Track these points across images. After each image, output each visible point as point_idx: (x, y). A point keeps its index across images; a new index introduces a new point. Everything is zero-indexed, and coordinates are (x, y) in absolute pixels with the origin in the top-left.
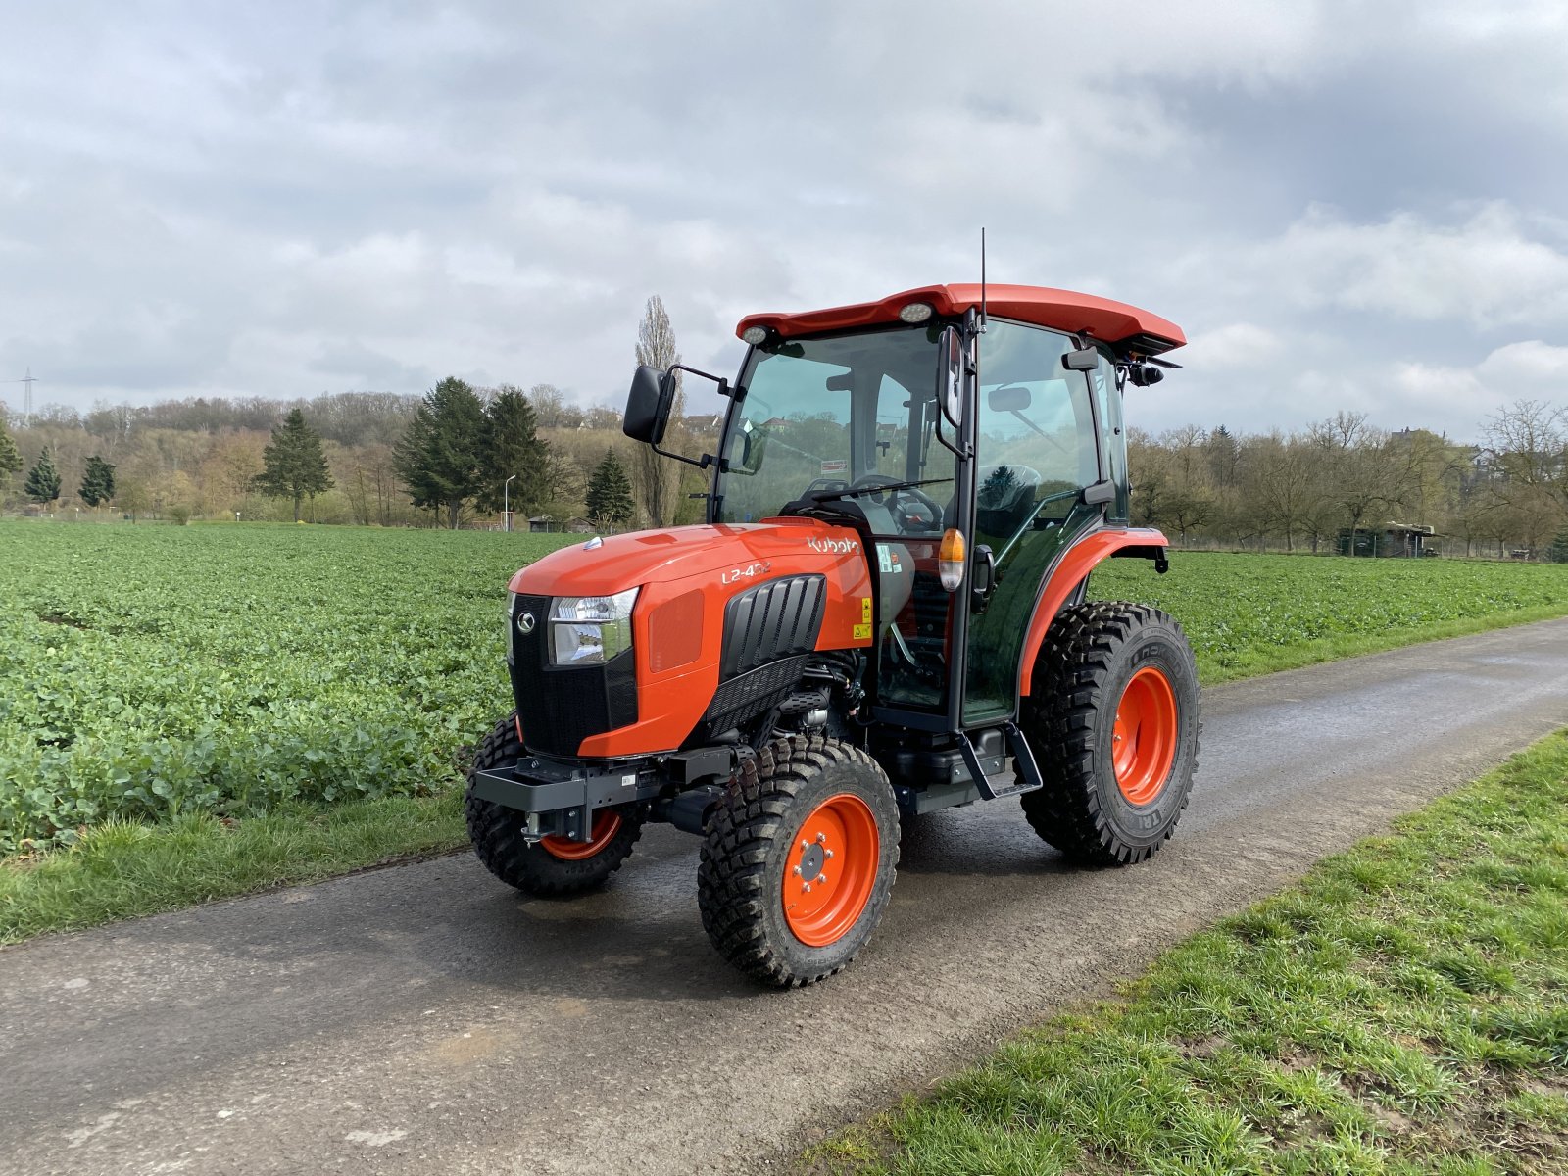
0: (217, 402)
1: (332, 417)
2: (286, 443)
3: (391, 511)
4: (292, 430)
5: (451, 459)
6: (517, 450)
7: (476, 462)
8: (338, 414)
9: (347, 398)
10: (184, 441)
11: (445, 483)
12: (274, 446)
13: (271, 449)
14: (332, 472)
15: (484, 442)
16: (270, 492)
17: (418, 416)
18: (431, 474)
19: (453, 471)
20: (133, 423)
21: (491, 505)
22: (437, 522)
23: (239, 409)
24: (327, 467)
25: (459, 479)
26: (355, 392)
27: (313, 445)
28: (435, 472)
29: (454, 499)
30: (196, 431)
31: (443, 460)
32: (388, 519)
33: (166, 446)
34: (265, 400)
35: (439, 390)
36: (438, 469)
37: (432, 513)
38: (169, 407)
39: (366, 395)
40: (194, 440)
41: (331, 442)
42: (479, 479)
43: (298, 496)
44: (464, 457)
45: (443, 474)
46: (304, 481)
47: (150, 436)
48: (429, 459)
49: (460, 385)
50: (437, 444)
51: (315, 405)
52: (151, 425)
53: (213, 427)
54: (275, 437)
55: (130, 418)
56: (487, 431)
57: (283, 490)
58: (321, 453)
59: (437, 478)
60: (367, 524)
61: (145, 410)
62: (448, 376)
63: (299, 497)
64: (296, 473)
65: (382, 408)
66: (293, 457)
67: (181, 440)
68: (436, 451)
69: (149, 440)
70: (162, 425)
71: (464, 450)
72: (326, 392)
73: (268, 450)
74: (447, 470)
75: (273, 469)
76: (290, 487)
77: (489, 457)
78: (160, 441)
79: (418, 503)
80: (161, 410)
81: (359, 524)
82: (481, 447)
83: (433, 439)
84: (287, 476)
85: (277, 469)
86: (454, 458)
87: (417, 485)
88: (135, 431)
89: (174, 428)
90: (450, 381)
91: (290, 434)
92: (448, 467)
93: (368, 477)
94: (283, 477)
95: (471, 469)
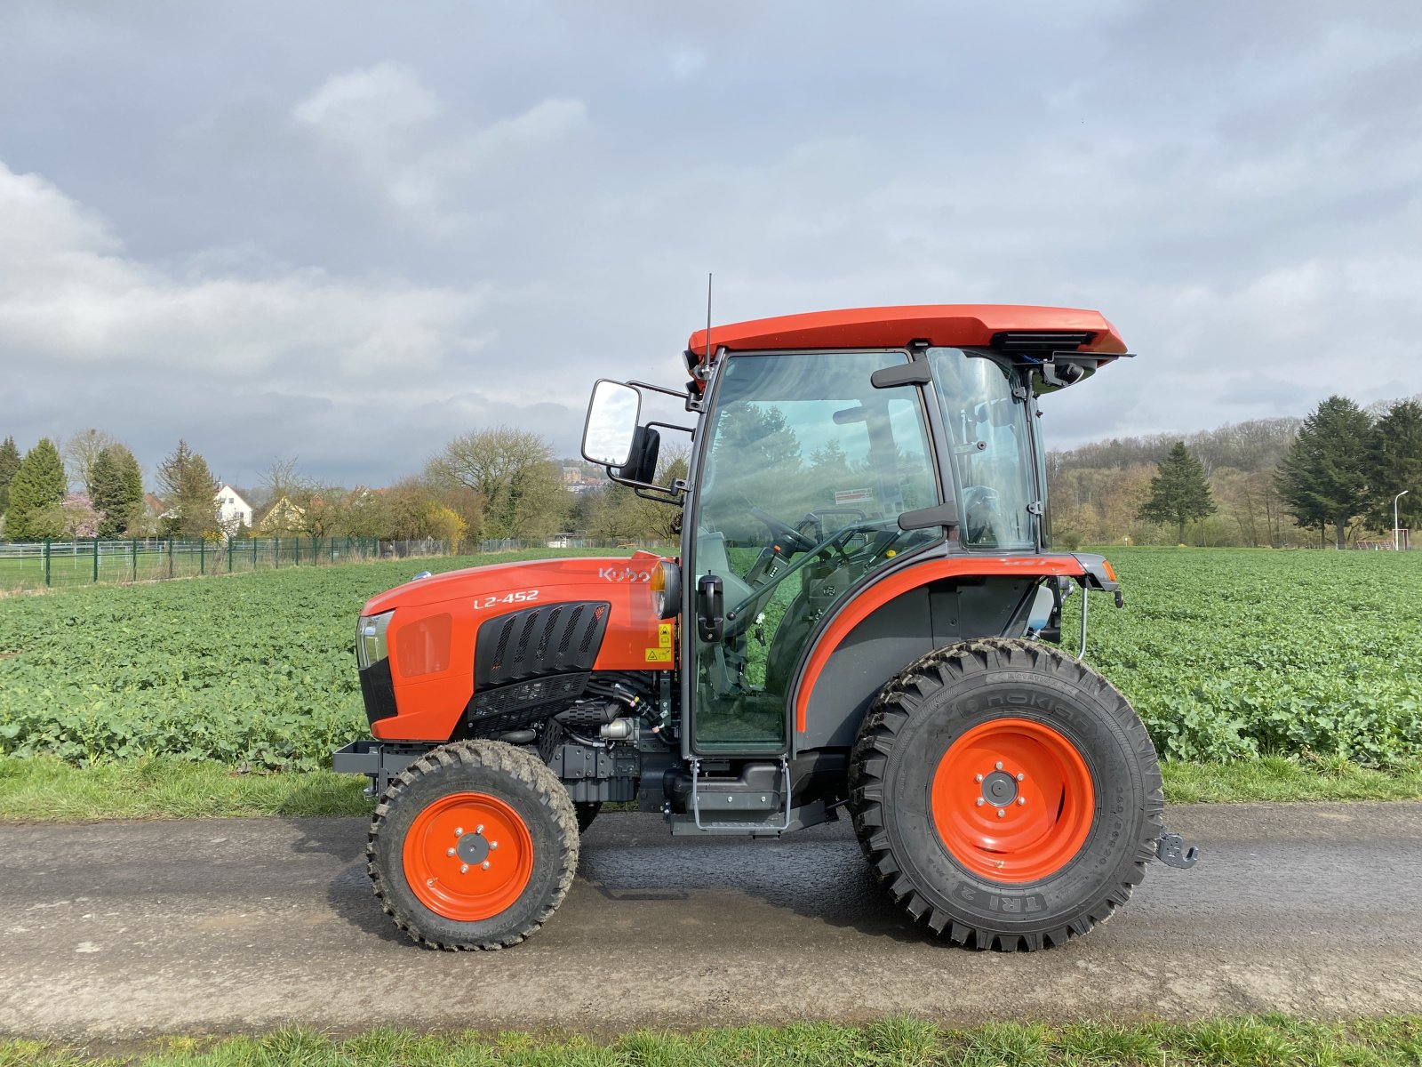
0: (1128, 441)
1: (1234, 446)
2: (1170, 474)
3: (1281, 532)
4: (1176, 462)
5: (1335, 478)
6: (1411, 463)
7: (1364, 479)
8: (1239, 443)
9: (1249, 426)
10: (1099, 477)
11: (1332, 504)
12: (1159, 477)
13: (1158, 480)
14: (1215, 499)
15: (1374, 458)
16: (1158, 519)
17: (1299, 438)
18: (1313, 494)
19: (1337, 491)
20: (1062, 465)
21: (1379, 523)
22: (1324, 542)
23: (1148, 446)
24: (1209, 493)
25: (1344, 496)
26: (1255, 419)
27: (1195, 474)
28: (1318, 492)
29: (1342, 519)
30: (1109, 468)
31: (1326, 479)
32: (1277, 540)
33: (1084, 483)
34: (1170, 436)
35: (1321, 410)
36: (1321, 488)
37: (1318, 532)
38: (1089, 449)
39: (1266, 422)
40: (1107, 476)
41: (1230, 469)
42: (1367, 497)
43: (1182, 521)
44: (1350, 475)
45: (1326, 494)
46: (1188, 507)
47: (1072, 475)
48: (1311, 480)
49: (1345, 403)
50: (1319, 463)
51: (1216, 436)
52: (1074, 465)
53: (1124, 464)
54: (1161, 469)
55: (1058, 461)
56: (1377, 447)
57: (1169, 516)
58: (1203, 480)
59: (1320, 498)
60: (1256, 545)
61: (1070, 453)
62: (1332, 395)
63: (1184, 523)
64: (1179, 500)
65: (1283, 433)
66: (1177, 486)
67: (1096, 477)
68: (1318, 472)
69: (1071, 478)
70: (1083, 465)
71: (1350, 468)
72: (1228, 423)
73: (1155, 481)
74: (1332, 490)
75: (1159, 498)
76: (1176, 515)
77: (1380, 474)
78: (1080, 479)
79: (1302, 523)
80: (1082, 452)
81: (1249, 545)
82: (1369, 463)
83: (1315, 459)
84: (1171, 504)
85: (1163, 498)
86: (1338, 477)
87: (1300, 506)
88: (1061, 472)
89: (1092, 467)
90: (1334, 401)
91: (1174, 466)
92: (1332, 486)
93: (1256, 501)
94: (1167, 505)
95: (1360, 486)
